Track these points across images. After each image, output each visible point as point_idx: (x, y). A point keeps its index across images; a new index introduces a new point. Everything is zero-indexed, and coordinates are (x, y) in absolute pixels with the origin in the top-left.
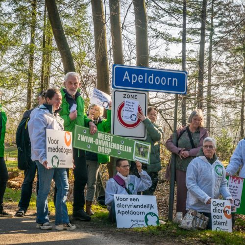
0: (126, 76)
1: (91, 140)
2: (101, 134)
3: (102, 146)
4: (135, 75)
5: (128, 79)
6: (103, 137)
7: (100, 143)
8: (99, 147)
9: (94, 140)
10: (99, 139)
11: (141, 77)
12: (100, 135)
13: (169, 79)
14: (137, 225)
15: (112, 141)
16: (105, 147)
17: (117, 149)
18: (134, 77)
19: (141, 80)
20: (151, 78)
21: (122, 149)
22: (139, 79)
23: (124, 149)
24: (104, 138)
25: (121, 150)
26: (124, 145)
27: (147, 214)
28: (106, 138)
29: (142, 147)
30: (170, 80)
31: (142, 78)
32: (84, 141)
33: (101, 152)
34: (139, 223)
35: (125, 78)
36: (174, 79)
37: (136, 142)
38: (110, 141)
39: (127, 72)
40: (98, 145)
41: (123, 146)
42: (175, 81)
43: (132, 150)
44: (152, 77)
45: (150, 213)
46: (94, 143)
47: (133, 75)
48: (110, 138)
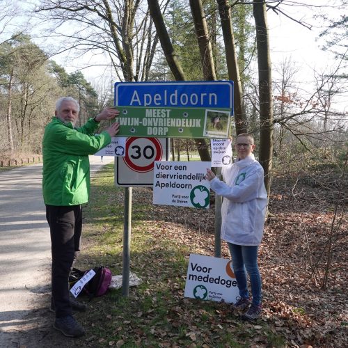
0: (135, 98)
1: (136, 122)
2: (151, 110)
3: (153, 127)
4: (148, 95)
5: (137, 102)
6: (154, 113)
7: (150, 122)
8: (148, 128)
9: (141, 120)
10: (147, 118)
11: (157, 97)
12: (149, 112)
13: (202, 95)
14: (178, 201)
15: (168, 116)
16: (158, 127)
17: (177, 126)
18: (148, 97)
19: (157, 101)
20: (174, 97)
21: (185, 124)
22: (155, 99)
23: (189, 124)
24: (156, 115)
25: (183, 126)
26: (189, 118)
27: (195, 188)
28: (158, 113)
29: (217, 116)
30: (204, 96)
31: (160, 99)
32: (125, 124)
33: (153, 135)
34: (182, 199)
35: (133, 100)
36: (211, 95)
37: (207, 110)
38: (166, 117)
39: (135, 92)
40: (147, 126)
41: (187, 120)
42: (213, 97)
43: (202, 123)
44: (176, 95)
45: (199, 187)
46: (141, 125)
47: (145, 95)
48: (166, 113)
